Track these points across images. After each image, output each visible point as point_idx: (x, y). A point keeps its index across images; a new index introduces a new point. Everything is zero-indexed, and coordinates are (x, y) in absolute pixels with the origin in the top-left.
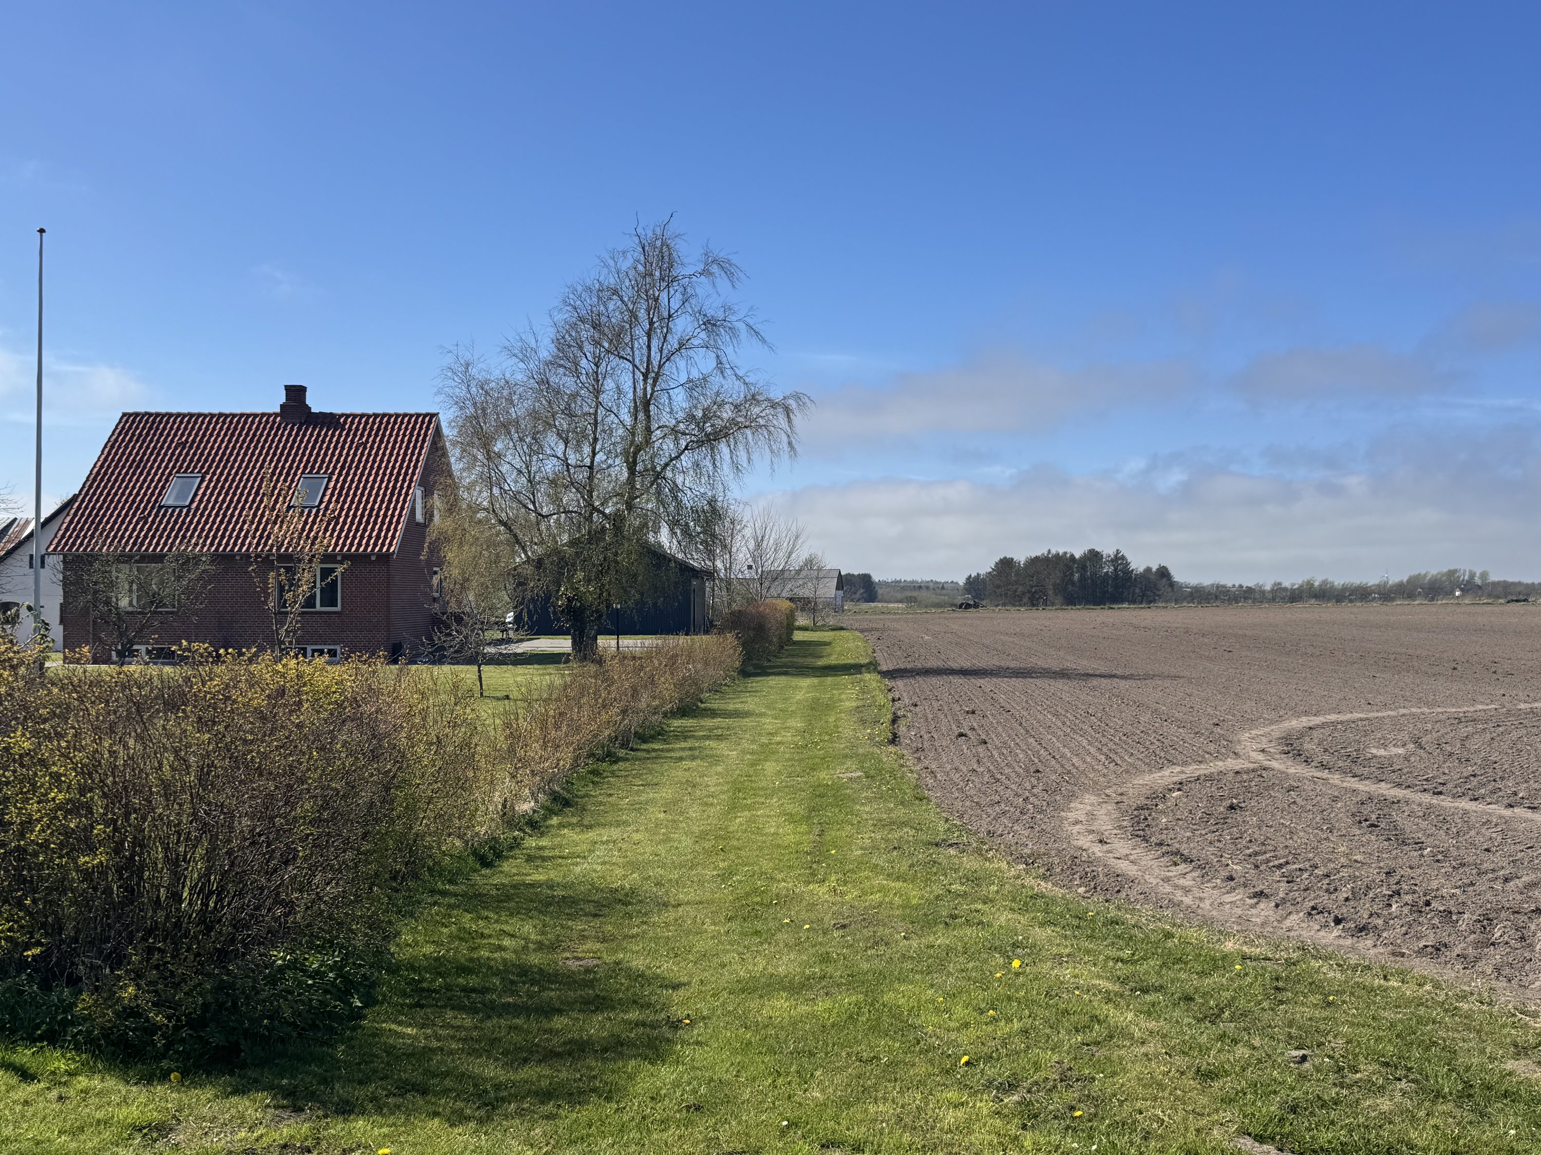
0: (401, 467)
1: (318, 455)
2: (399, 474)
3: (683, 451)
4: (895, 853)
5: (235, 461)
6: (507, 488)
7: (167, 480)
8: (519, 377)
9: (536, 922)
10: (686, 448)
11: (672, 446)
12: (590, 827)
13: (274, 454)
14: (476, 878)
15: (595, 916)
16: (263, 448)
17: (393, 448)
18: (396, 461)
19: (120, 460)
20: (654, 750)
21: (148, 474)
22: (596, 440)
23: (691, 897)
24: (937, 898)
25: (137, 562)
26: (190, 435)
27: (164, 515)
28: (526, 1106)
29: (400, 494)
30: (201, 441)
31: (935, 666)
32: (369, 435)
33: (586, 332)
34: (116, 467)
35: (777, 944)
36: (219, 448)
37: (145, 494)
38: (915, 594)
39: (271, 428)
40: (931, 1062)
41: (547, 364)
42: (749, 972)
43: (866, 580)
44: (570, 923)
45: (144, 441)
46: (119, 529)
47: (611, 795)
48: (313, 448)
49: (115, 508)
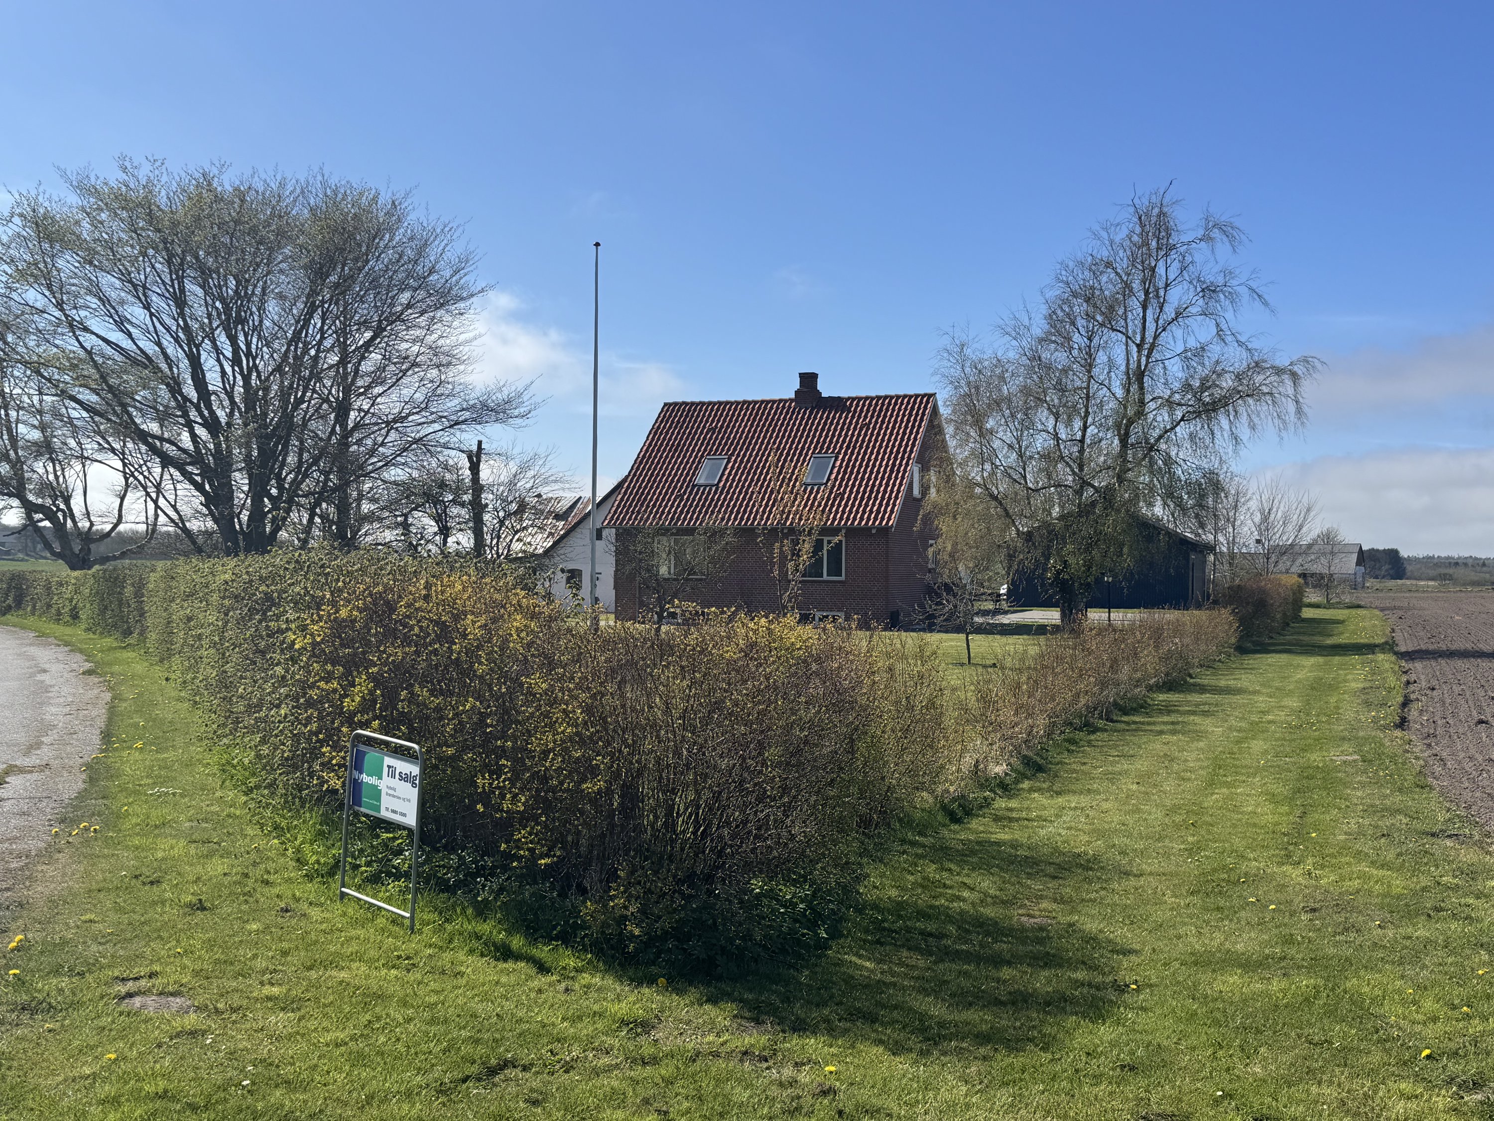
0: (900, 446)
1: (827, 436)
2: (898, 452)
3: (1178, 424)
4: (1383, 840)
5: (756, 443)
6: (998, 463)
7: (699, 462)
8: (1012, 355)
9: (996, 878)
10: (1182, 419)
11: (1166, 418)
12: (1059, 793)
13: (789, 436)
14: (945, 832)
15: (1055, 878)
16: (779, 431)
17: (893, 428)
18: (896, 440)
19: (661, 445)
20: (1135, 723)
21: (684, 457)
22: (1087, 413)
23: (1155, 868)
24: (1424, 889)
25: (672, 534)
26: (718, 421)
27: (697, 493)
28: (964, 1045)
29: (898, 471)
30: (728, 426)
31: (1463, 647)
32: (872, 417)
33: (1080, 307)
34: (658, 451)
35: (1239, 921)
36: (743, 432)
37: (681, 475)
38: (1450, 571)
39: (787, 413)
40: (1387, 1051)
41: (1041, 340)
42: (1204, 945)
43: (1392, 556)
44: (1029, 882)
45: (681, 427)
46: (660, 506)
47: (1085, 764)
48: (823, 430)
49: (657, 487)
